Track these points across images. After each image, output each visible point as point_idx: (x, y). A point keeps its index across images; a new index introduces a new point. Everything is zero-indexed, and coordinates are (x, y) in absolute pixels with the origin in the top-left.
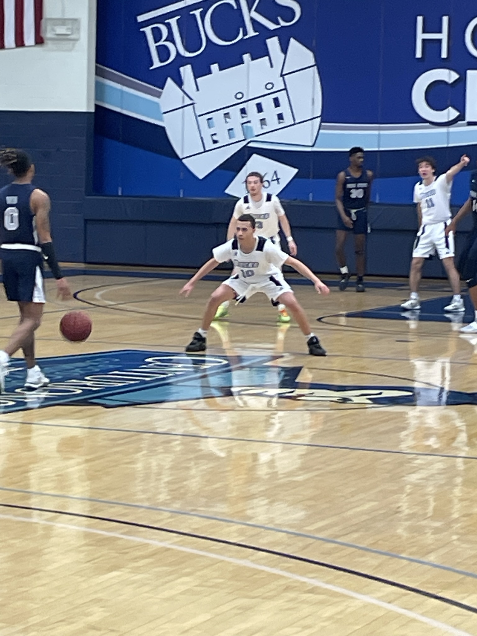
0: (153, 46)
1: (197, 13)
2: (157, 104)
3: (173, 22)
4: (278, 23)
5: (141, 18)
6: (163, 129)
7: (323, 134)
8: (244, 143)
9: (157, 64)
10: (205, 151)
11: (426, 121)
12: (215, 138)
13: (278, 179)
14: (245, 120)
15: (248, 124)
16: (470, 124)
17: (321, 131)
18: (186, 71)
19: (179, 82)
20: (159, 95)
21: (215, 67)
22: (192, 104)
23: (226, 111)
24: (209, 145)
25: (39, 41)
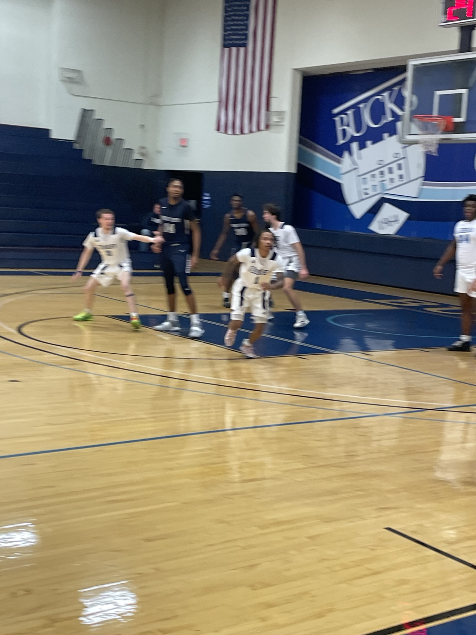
0: (339, 129)
1: (361, 106)
2: (338, 169)
3: (350, 112)
6: (341, 184)
7: (425, 189)
8: (381, 195)
9: (341, 141)
10: (361, 201)
12: (367, 191)
14: (382, 179)
15: (384, 182)
17: (423, 187)
18: (355, 146)
20: (340, 162)
21: (369, 143)
22: (356, 168)
23: (373, 173)
25: (267, 127)
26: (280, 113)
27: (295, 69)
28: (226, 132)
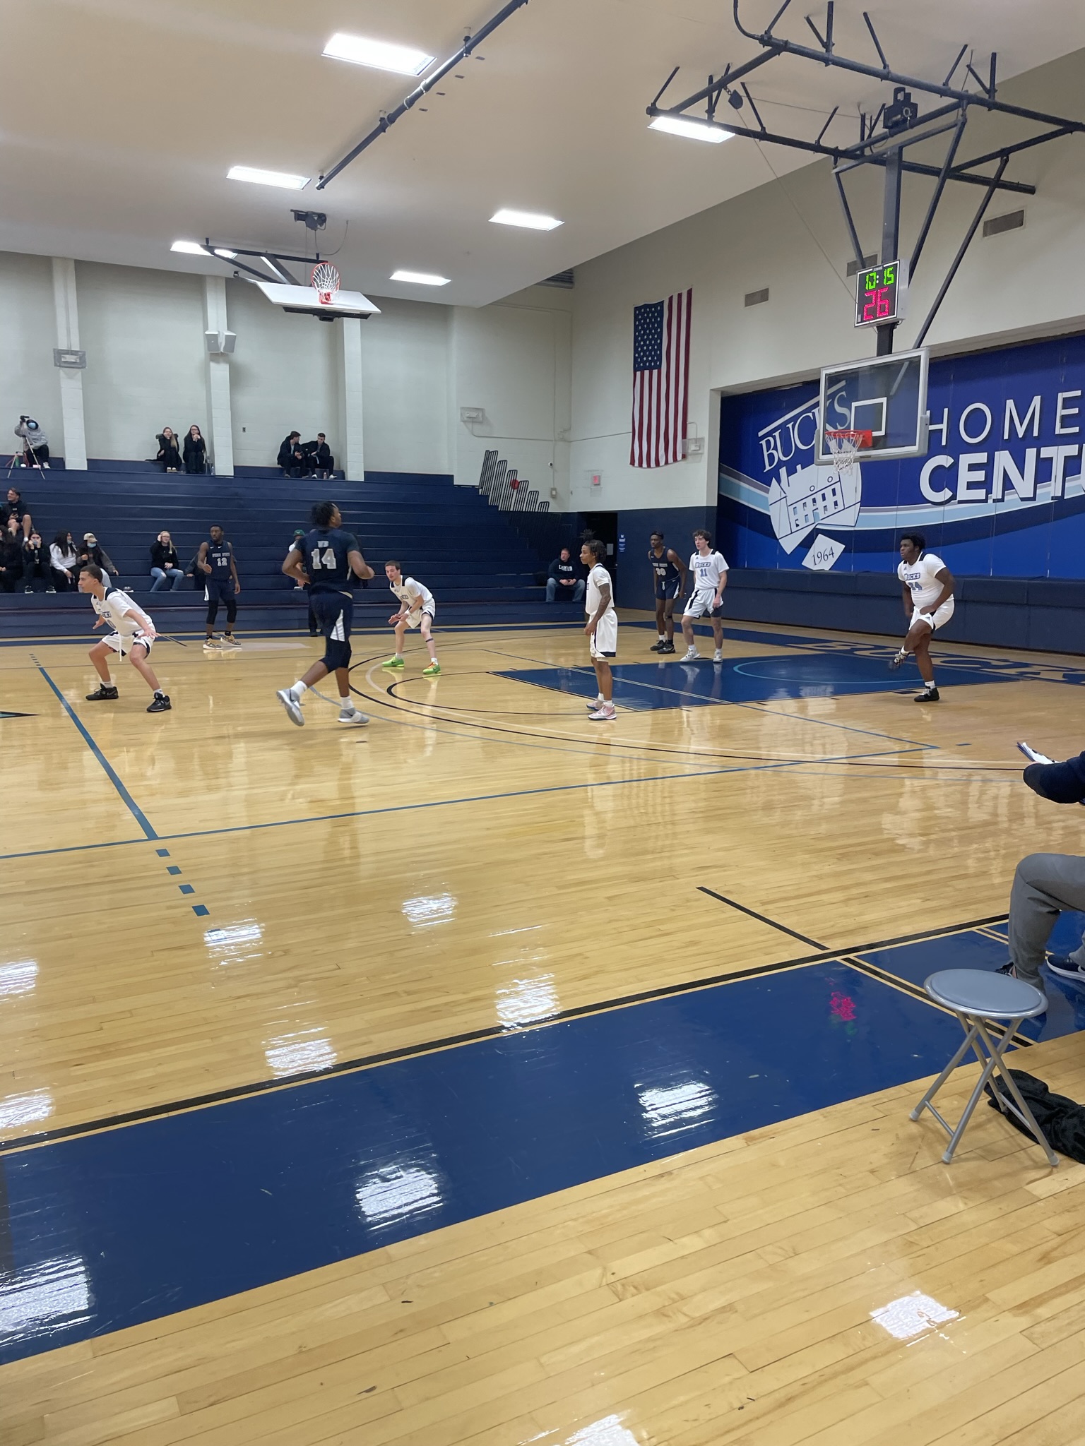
0: (766, 454)
1: (790, 426)
2: (767, 498)
3: (777, 434)
4: (836, 428)
5: (760, 434)
6: (770, 516)
7: (862, 516)
8: (814, 526)
9: (768, 468)
10: (792, 533)
11: (929, 502)
12: (797, 522)
13: (833, 554)
14: (815, 508)
15: (817, 511)
16: (960, 502)
17: (860, 514)
18: (783, 471)
19: (779, 481)
20: (767, 491)
21: (799, 467)
22: (786, 497)
23: (803, 501)
24: (795, 528)
25: (684, 457)
26: (698, 441)
27: (711, 390)
28: (640, 465)
